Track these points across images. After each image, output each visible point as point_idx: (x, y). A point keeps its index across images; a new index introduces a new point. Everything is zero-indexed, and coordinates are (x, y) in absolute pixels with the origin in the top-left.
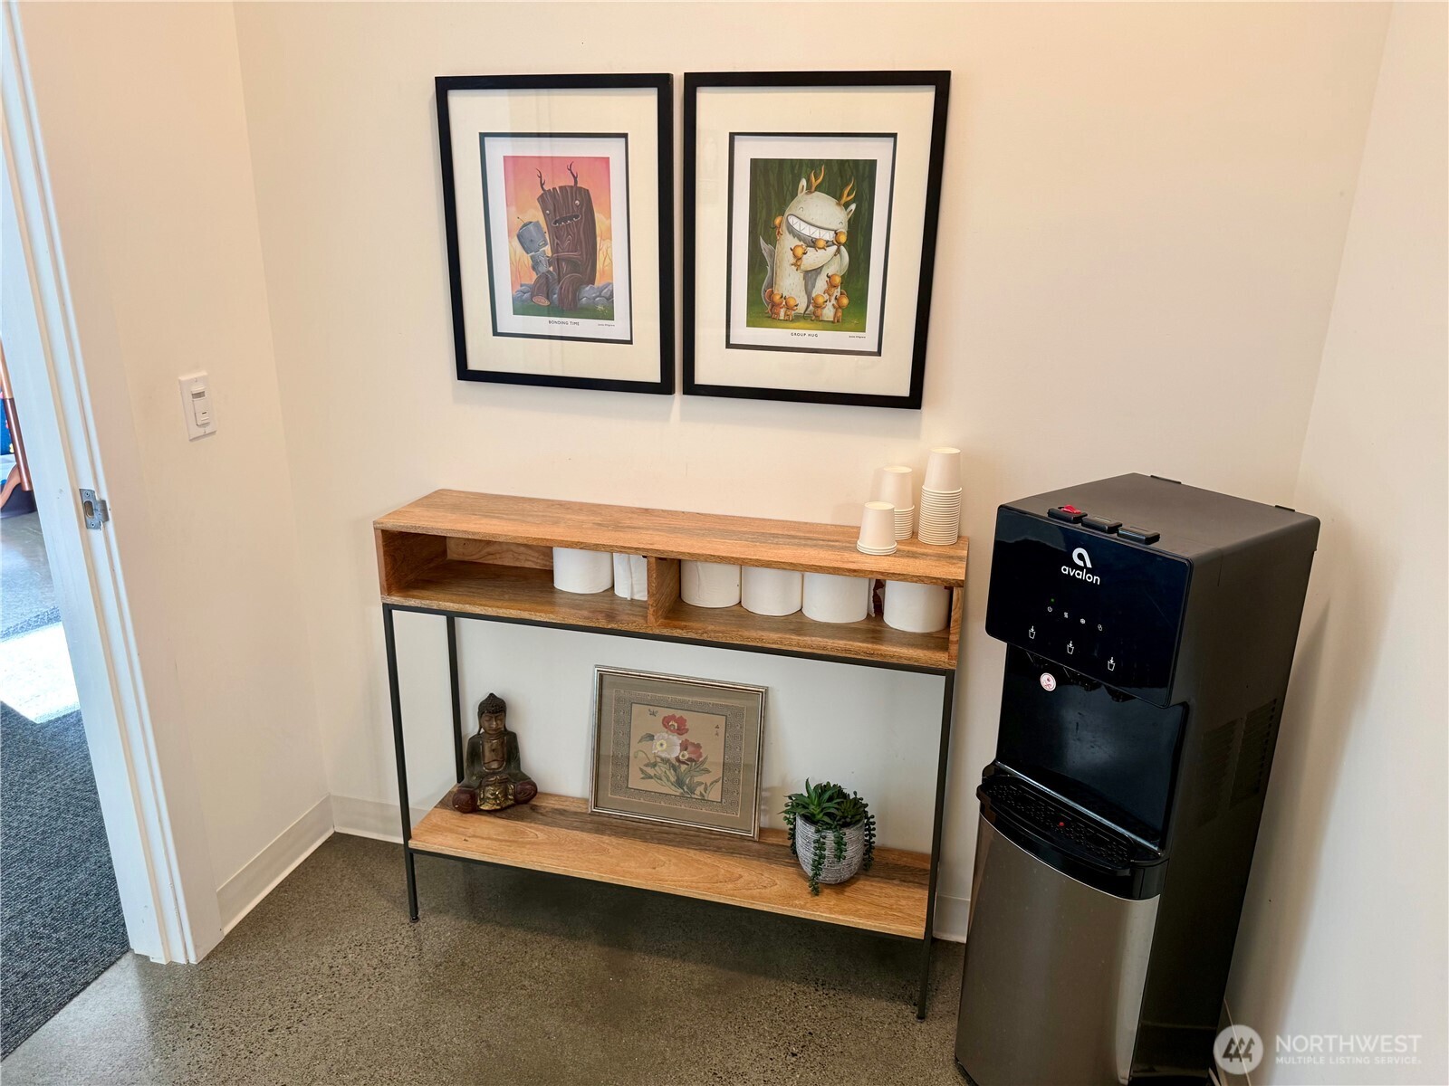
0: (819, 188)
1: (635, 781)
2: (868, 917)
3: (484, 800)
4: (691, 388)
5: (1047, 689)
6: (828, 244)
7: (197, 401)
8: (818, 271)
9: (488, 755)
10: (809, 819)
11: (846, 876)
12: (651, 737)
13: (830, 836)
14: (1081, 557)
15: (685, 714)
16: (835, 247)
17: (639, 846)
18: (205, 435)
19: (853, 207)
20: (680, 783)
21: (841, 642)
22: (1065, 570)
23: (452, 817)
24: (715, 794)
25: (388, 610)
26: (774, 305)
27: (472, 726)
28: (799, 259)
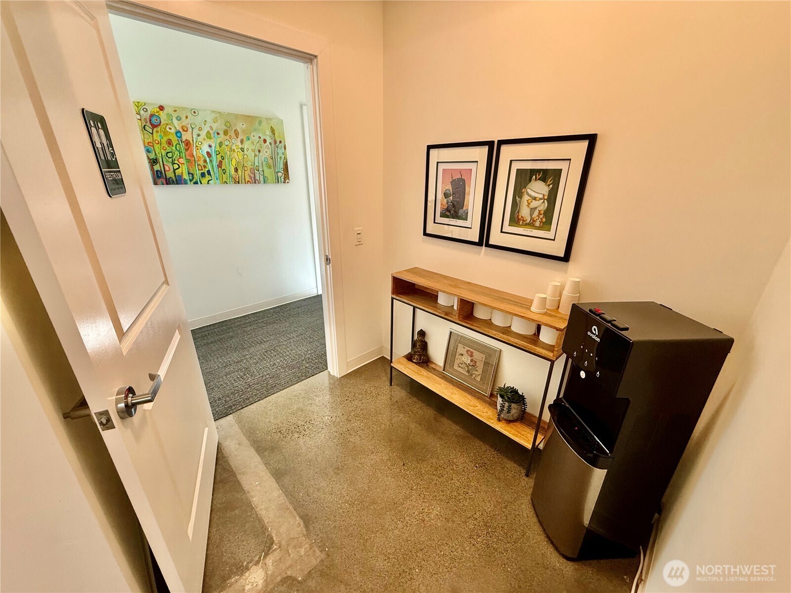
0: (539, 179)
1: (456, 367)
2: (513, 435)
3: (414, 359)
4: (488, 245)
5: (582, 377)
6: (540, 199)
7: (359, 235)
8: (535, 208)
9: (418, 347)
10: (502, 396)
11: (511, 419)
12: (462, 355)
13: (507, 404)
14: (595, 329)
15: (474, 351)
16: (543, 200)
17: (451, 386)
18: (360, 244)
19: (551, 186)
20: (468, 372)
21: (516, 340)
22: (589, 333)
23: (405, 360)
24: (478, 379)
25: (392, 299)
26: (519, 219)
27: (416, 337)
28: (529, 204)
